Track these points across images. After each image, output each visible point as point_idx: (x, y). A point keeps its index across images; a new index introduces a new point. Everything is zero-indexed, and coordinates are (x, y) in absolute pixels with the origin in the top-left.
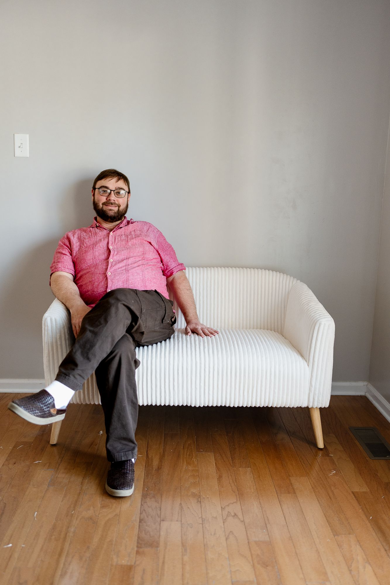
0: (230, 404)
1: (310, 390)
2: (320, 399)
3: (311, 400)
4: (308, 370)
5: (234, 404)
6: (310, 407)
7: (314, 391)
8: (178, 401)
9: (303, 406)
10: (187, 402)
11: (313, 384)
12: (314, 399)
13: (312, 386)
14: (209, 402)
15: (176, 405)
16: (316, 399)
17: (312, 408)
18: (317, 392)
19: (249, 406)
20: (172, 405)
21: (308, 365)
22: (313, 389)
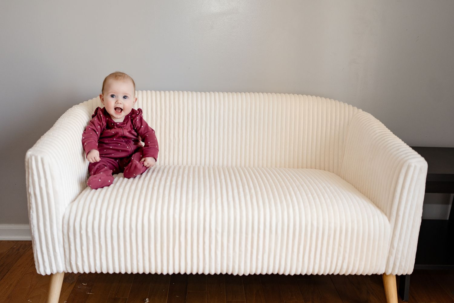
0: (285, 271)
1: (390, 253)
2: (403, 264)
3: (391, 266)
4: (389, 227)
5: (290, 271)
6: (388, 274)
7: (396, 254)
8: (216, 269)
9: (379, 274)
10: (228, 269)
11: (395, 245)
12: (395, 264)
13: (393, 248)
14: (257, 269)
15: (213, 273)
16: (398, 264)
17: (391, 274)
18: (399, 256)
19: (309, 274)
20: (206, 273)
21: (389, 220)
22: (394, 252)
